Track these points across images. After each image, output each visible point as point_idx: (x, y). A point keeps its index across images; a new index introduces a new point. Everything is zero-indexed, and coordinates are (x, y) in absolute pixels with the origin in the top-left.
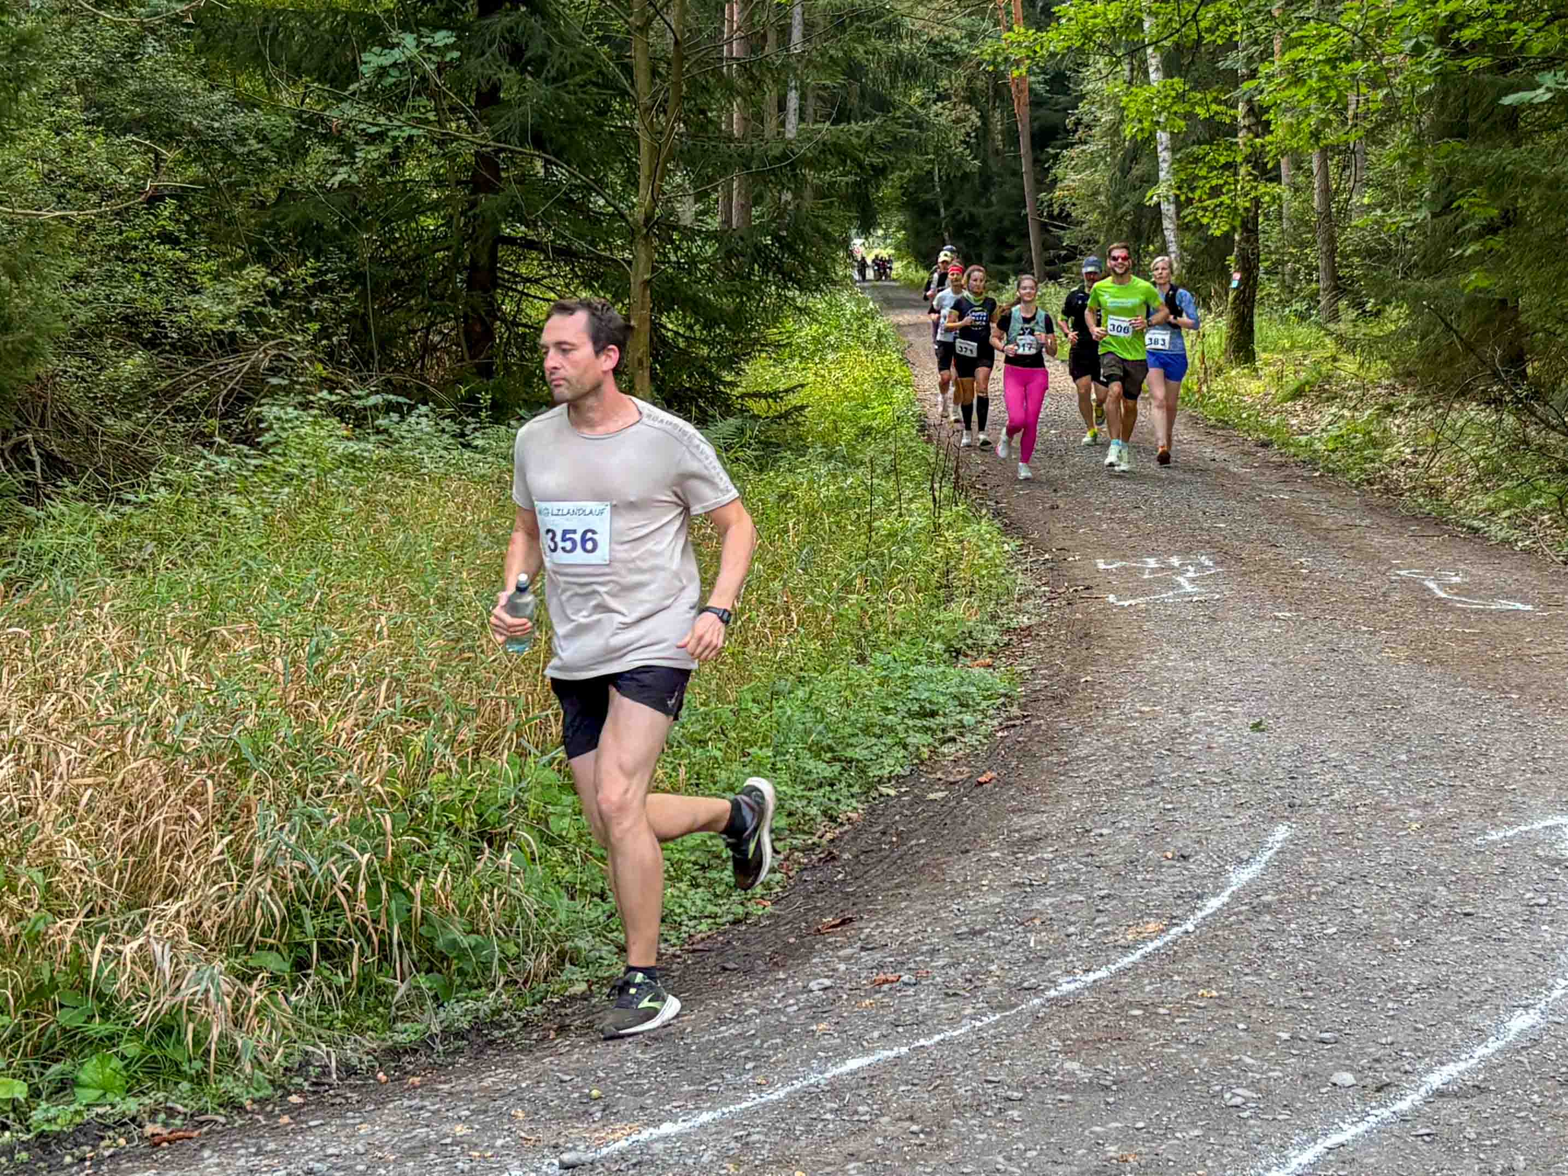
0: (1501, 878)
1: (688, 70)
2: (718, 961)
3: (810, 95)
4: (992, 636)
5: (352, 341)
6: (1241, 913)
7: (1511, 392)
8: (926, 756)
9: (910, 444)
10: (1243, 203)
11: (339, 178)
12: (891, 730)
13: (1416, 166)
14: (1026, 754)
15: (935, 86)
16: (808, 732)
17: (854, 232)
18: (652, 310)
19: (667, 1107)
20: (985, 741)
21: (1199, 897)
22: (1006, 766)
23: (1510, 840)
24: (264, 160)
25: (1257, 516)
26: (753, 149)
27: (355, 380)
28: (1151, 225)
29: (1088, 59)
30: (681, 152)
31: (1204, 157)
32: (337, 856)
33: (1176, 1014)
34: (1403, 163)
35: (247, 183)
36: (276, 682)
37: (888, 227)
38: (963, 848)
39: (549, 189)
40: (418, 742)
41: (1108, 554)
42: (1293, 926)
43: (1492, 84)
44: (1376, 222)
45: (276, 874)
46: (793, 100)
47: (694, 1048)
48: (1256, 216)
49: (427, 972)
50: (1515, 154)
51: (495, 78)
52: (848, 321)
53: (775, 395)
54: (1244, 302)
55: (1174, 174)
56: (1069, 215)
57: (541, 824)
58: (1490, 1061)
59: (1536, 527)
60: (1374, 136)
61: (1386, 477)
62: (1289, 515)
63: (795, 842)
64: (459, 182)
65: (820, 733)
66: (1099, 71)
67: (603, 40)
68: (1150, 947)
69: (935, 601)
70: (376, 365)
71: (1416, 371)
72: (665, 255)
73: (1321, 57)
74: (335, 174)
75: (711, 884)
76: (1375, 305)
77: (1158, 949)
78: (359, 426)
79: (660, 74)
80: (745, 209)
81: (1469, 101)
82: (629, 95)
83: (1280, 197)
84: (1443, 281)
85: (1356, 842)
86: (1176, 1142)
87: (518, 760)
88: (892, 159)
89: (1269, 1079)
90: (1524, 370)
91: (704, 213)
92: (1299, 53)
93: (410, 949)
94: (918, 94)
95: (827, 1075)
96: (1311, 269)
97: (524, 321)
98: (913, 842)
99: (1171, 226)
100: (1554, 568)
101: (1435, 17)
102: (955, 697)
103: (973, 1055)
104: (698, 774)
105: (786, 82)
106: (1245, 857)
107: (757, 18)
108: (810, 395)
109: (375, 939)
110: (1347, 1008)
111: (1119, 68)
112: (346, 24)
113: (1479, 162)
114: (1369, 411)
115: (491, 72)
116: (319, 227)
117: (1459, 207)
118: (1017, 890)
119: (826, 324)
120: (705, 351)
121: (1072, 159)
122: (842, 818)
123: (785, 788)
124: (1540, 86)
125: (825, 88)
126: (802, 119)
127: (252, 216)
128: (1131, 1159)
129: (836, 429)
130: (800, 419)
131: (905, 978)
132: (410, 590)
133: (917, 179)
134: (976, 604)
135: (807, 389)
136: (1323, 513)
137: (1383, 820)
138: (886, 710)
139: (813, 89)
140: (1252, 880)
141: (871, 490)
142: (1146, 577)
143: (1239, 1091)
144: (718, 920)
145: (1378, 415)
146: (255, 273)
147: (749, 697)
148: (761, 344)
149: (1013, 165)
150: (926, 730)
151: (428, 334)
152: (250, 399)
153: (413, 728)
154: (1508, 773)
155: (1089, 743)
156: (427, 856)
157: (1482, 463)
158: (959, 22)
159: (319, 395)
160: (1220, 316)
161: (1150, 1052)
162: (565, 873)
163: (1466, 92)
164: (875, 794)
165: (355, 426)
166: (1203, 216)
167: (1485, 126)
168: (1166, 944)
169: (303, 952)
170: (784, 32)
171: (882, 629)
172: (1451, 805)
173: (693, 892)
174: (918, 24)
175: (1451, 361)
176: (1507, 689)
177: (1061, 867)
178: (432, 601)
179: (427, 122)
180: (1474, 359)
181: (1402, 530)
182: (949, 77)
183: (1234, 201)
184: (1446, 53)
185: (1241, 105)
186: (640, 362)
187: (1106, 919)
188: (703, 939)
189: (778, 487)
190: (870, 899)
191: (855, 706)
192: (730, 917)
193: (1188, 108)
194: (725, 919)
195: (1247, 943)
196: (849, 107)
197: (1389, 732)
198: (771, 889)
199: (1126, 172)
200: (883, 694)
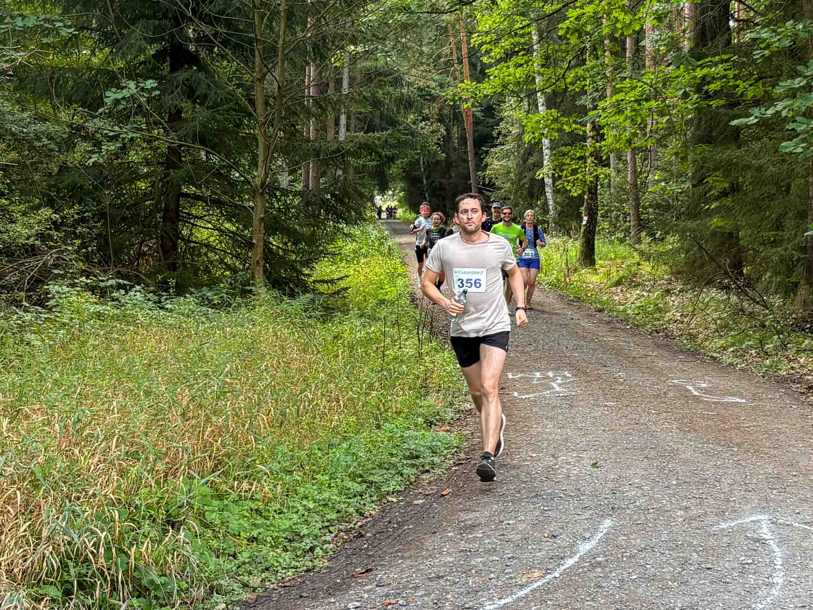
0: (727, 549)
1: (285, 103)
2: (298, 592)
3: (352, 117)
4: (450, 414)
5: (99, 250)
6: (585, 567)
7: (734, 283)
8: (413, 480)
9: (406, 309)
10: (589, 178)
11: (92, 160)
12: (394, 465)
13: (684, 159)
14: (468, 480)
15: (421, 112)
16: (349, 467)
17: (376, 192)
18: (264, 234)
20: (445, 472)
21: (562, 558)
22: (457, 486)
23: (732, 527)
24: (51, 150)
25: (595, 350)
26: (321, 147)
27: (101, 272)
28: (539, 190)
29: (505, 98)
30: (281, 147)
31: (568, 153)
32: (88, 533)
34: (677, 157)
35: (42, 163)
36: (55, 437)
37: (395, 190)
38: (433, 531)
39: (208, 167)
40: (134, 470)
41: (514, 371)
42: (613, 574)
43: (726, 114)
44: (662, 189)
45: (55, 543)
46: (343, 119)
48: (597, 185)
49: (137, 598)
50: (738, 153)
51: (179, 106)
52: (373, 241)
53: (332, 282)
54: (589, 232)
55: (551, 162)
56: (494, 184)
57: (201, 516)
59: (748, 357)
60: (661, 142)
61: (666, 329)
62: (613, 349)
64: (159, 163)
65: (355, 467)
66: (511, 105)
67: (239, 86)
68: (535, 585)
69: (419, 395)
70: (112, 263)
71: (683, 271)
72: (272, 204)
73: (632, 99)
74: (90, 158)
75: (295, 549)
76: (661, 235)
77: (539, 587)
78: (102, 297)
79: (270, 105)
80: (317, 179)
81: (713, 123)
82: (253, 116)
83: (609, 175)
84: (698, 222)
85: (648, 529)
87: (188, 481)
88: (397, 152)
90: (742, 271)
91: (294, 181)
92: (620, 96)
93: (128, 585)
94: (412, 117)
96: (626, 215)
97: (194, 240)
98: (406, 527)
99: (550, 191)
100: (757, 379)
101: (695, 78)
102: (430, 448)
104: (288, 489)
105: (339, 110)
106: (588, 537)
107: (323, 74)
108: (351, 282)
109: (109, 578)
111: (522, 104)
112: (97, 75)
113: (718, 157)
114: (657, 293)
115: (177, 103)
116: (81, 187)
117: (707, 182)
118: (462, 554)
119: (360, 243)
120: (294, 257)
121: (496, 153)
122: (367, 514)
123: (335, 497)
124: (752, 115)
125: (361, 113)
126: (348, 130)
127: (44, 181)
129: (365, 300)
130: (345, 295)
131: (401, 602)
132: (129, 388)
133: (411, 164)
134: (442, 397)
135: (349, 279)
136: (632, 348)
137: (663, 517)
138: (392, 455)
139: (354, 114)
140: (591, 549)
141: (384, 334)
142: (534, 383)
144: (298, 570)
145: (662, 295)
146: (46, 212)
147: (316, 447)
148: (325, 253)
149: (464, 156)
150: (413, 466)
151: (141, 246)
152: (42, 281)
153: (131, 463)
154: (731, 491)
155: (502, 474)
156: (138, 533)
157: (718, 322)
158: (434, 78)
159: (81, 279)
160: (577, 240)
162: (214, 544)
163: (711, 119)
164: (385, 501)
165: (100, 297)
166: (568, 185)
167: (722, 137)
168: (544, 584)
169: (69, 586)
170: (339, 82)
171: (389, 410)
172: (700, 508)
173: (283, 554)
174: (412, 79)
175: (702, 266)
176: (731, 445)
177: (486, 541)
178: (142, 393)
179: (142, 130)
180: (714, 264)
181: (675, 358)
182: (429, 108)
183: (584, 177)
184: (701, 97)
185: (588, 125)
186: (258, 262)
187: (511, 570)
188: (290, 580)
189: (333, 332)
190: (382, 558)
191: (375, 452)
192: (305, 568)
193: (559, 126)
194: (301, 569)
195: (588, 584)
196: (374, 124)
197: (667, 469)
198: (327, 553)
199: (525, 161)
200: (390, 446)
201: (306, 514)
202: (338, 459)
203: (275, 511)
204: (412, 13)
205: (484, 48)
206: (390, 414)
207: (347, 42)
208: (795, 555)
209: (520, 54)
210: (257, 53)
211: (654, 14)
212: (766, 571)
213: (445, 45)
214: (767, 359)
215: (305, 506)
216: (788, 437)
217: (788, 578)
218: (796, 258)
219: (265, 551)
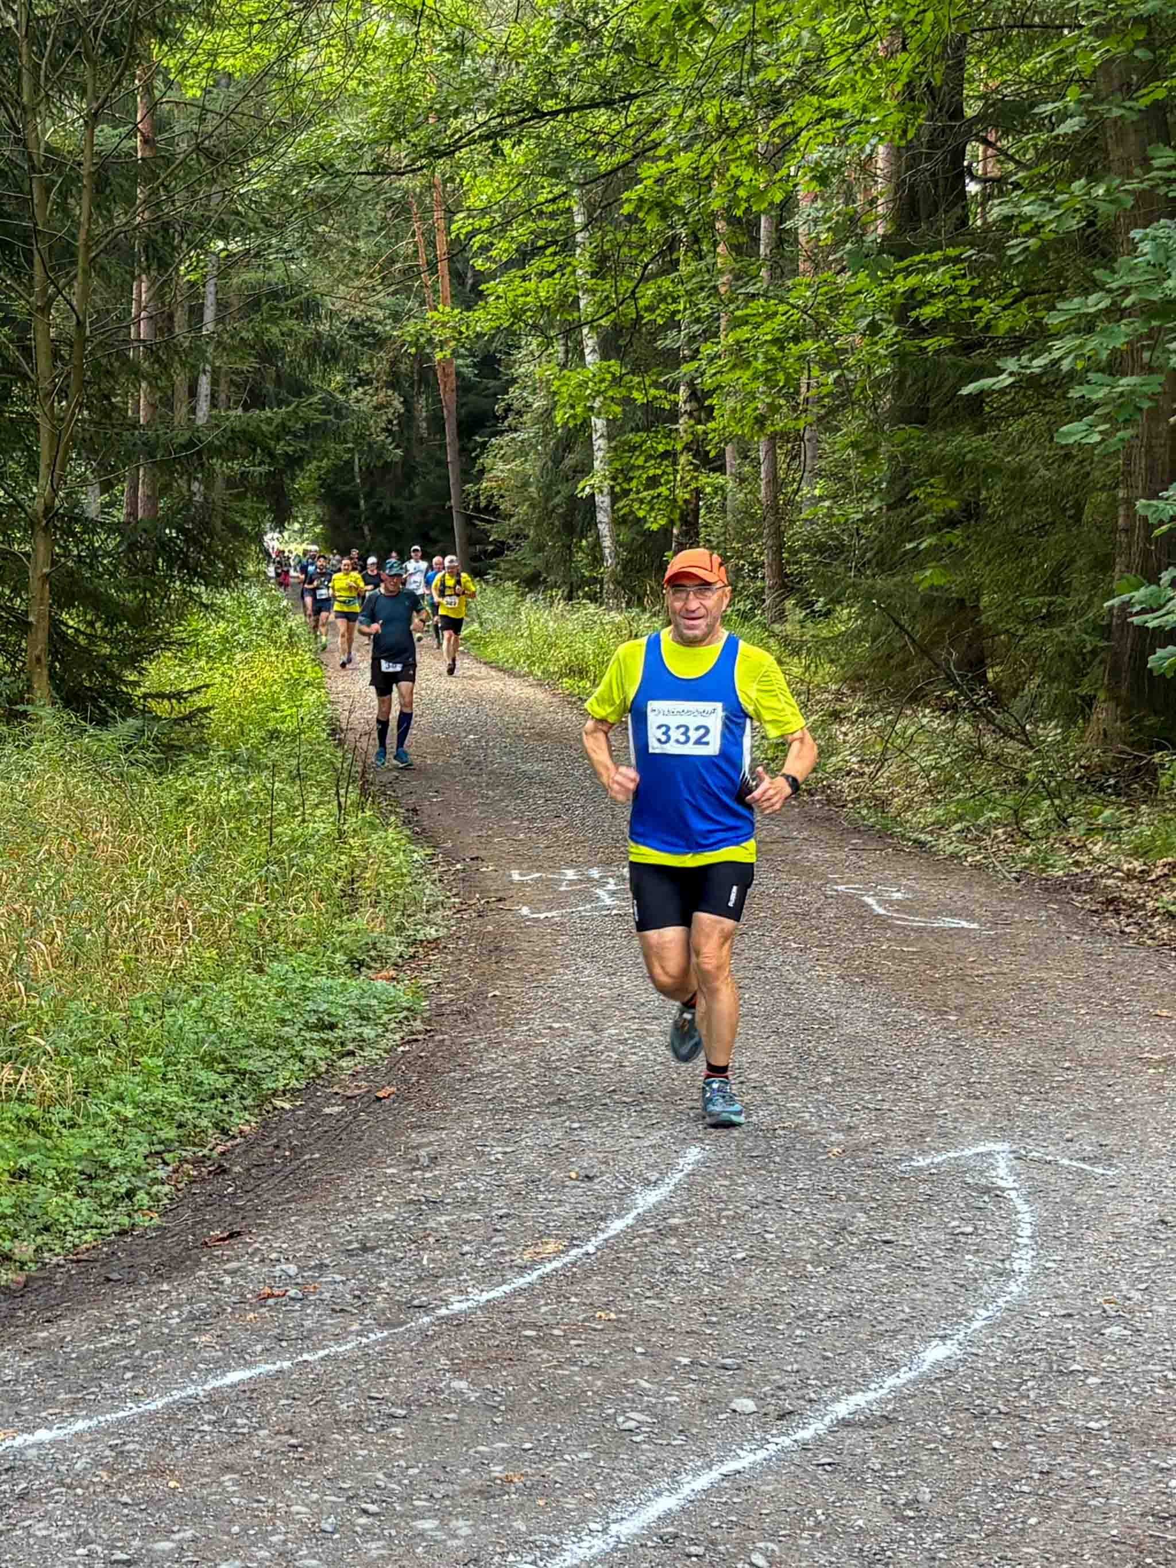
0: (925, 1206)
1: (91, 353)
2: (102, 1272)
3: (223, 381)
4: (397, 948)
6: (645, 1235)
7: (968, 698)
8: (323, 1070)
9: (317, 747)
10: (682, 494)
12: (287, 1042)
13: (870, 455)
14: (429, 1070)
15: (356, 370)
16: (201, 1042)
17: (267, 525)
18: (51, 606)
19: (44, 1414)
20: (385, 1055)
21: (603, 1219)
22: (406, 1081)
23: (938, 1166)
26: (158, 437)
28: (584, 519)
29: (519, 339)
30: (84, 440)
31: (641, 446)
33: (571, 1335)
34: (858, 451)
37: (306, 519)
38: (358, 1163)
41: (525, 866)
42: (699, 1250)
43: (954, 368)
44: (827, 515)
46: (204, 385)
47: (74, 1356)
48: (697, 509)
50: (977, 441)
52: (259, 619)
53: (178, 696)
55: (608, 464)
56: (497, 508)
58: (901, 1392)
59: (989, 841)
60: (827, 422)
61: (829, 787)
63: (184, 1153)
65: (213, 1043)
66: (532, 352)
67: (4, 321)
68: (549, 1267)
69: (338, 911)
71: (867, 675)
72: (65, 548)
73: (769, 337)
75: (97, 1194)
76: (826, 604)
77: (556, 1270)
79: (62, 358)
80: (152, 499)
81: (929, 383)
82: (30, 379)
83: (722, 488)
84: (898, 578)
85: (772, 1166)
86: (565, 1464)
88: (308, 448)
89: (665, 1404)
90: (985, 672)
91: (111, 504)
92: (743, 333)
94: (338, 378)
95: (207, 1387)
96: (757, 566)
98: (307, 1157)
99: (606, 520)
100: (1005, 885)
101: (893, 293)
102: (356, 1010)
103: (357, 1371)
104: (87, 1083)
105: (195, 366)
106: (653, 1179)
107: (165, 297)
108: (214, 697)
110: (752, 1335)
111: (552, 350)
113: (936, 450)
114: (814, 718)
117: (916, 498)
118: (412, 1207)
119: (234, 622)
120: (107, 650)
121: (502, 448)
122: (234, 1131)
123: (175, 1099)
124: (1002, 371)
125: (238, 372)
126: (214, 405)
128: (516, 1480)
129: (242, 732)
130: (204, 721)
131: (292, 1293)
133: (336, 470)
134: (382, 914)
135: (211, 691)
137: (804, 1143)
138: (283, 1022)
139: (226, 374)
140: (659, 1202)
141: (275, 795)
142: (562, 889)
143: (632, 1415)
144: (103, 1231)
145: (824, 721)
147: (140, 1005)
148: (163, 642)
149: (439, 455)
150: (324, 1043)
154: (940, 1097)
155: (494, 1060)
157: (933, 774)
158: (382, 301)
160: (654, 615)
161: (542, 1374)
163: (926, 375)
164: (270, 1108)
166: (640, 508)
167: (947, 411)
168: (565, 1265)
170: (196, 313)
171: (282, 939)
172: (875, 1129)
173: (78, 1202)
174: (339, 304)
175: (906, 664)
176: (945, 1010)
177: (459, 1185)
180: (926, 662)
181: (843, 844)
182: (371, 361)
183: (672, 491)
184: (905, 332)
185: (682, 388)
186: (38, 660)
187: (503, 1239)
188: (88, 1250)
189: (177, 790)
190: (259, 1213)
191: (250, 1017)
192: (116, 1228)
193: (625, 393)
194: (110, 1230)
195: (650, 1266)
196: (264, 391)
197: (814, 1053)
198: (159, 1201)
199: (557, 461)
200: (279, 1005)
201: (120, 1128)
202: (181, 1028)
203: (63, 1122)
204: (337, 174)
205: (477, 242)
206: (281, 947)
207: (210, 234)
208: (1058, 1219)
209: (548, 252)
210: (37, 258)
211: (812, 170)
212: (1000, 1248)
213: (403, 238)
214: (1027, 846)
215: (118, 1113)
216: (1058, 995)
217: (1042, 1262)
218: (1089, 648)
219: (43, 1196)
